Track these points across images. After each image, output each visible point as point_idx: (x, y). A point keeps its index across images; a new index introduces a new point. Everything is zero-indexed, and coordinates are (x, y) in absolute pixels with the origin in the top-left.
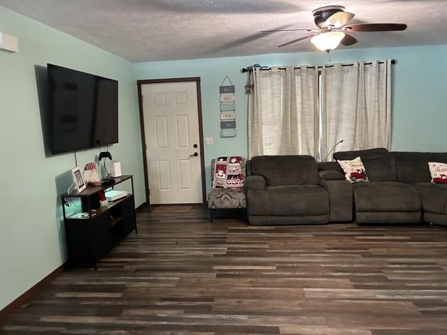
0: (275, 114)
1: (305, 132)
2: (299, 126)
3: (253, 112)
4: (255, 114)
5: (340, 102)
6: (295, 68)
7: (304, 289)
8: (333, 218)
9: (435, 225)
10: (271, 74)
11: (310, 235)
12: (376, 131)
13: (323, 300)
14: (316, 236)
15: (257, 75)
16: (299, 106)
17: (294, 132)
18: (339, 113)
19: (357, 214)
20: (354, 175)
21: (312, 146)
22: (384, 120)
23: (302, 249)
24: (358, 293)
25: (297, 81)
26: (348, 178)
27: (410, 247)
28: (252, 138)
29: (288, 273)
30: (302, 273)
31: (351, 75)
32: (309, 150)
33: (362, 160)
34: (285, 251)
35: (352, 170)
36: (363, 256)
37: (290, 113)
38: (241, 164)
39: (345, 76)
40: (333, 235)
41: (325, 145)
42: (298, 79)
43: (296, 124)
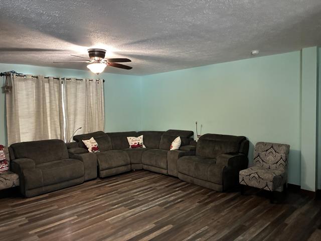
0: (30, 110)
1: (53, 122)
2: (49, 118)
3: (11, 108)
4: (13, 109)
5: (76, 103)
6: (45, 78)
7: (107, 220)
8: (86, 178)
9: (137, 170)
10: (26, 80)
11: (78, 192)
12: (97, 121)
13: (121, 221)
14: (83, 192)
15: (15, 79)
16: (48, 105)
17: (45, 123)
18: (75, 110)
19: (101, 172)
20: (94, 149)
21: (59, 132)
22: (101, 114)
23: (82, 201)
24: (134, 211)
25: (46, 87)
26: (90, 151)
27: (134, 183)
28: (10, 129)
29: (88, 216)
30: (96, 213)
31: (81, 86)
32: (56, 135)
33: (95, 139)
34: (73, 206)
35: (92, 145)
36: (119, 194)
37: (42, 109)
38: (4, 151)
39: (78, 87)
40: (92, 188)
41: (68, 131)
42: (47, 86)
43: (46, 118)
